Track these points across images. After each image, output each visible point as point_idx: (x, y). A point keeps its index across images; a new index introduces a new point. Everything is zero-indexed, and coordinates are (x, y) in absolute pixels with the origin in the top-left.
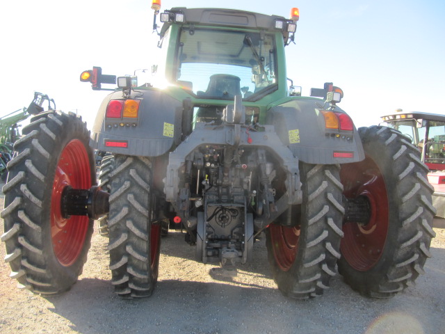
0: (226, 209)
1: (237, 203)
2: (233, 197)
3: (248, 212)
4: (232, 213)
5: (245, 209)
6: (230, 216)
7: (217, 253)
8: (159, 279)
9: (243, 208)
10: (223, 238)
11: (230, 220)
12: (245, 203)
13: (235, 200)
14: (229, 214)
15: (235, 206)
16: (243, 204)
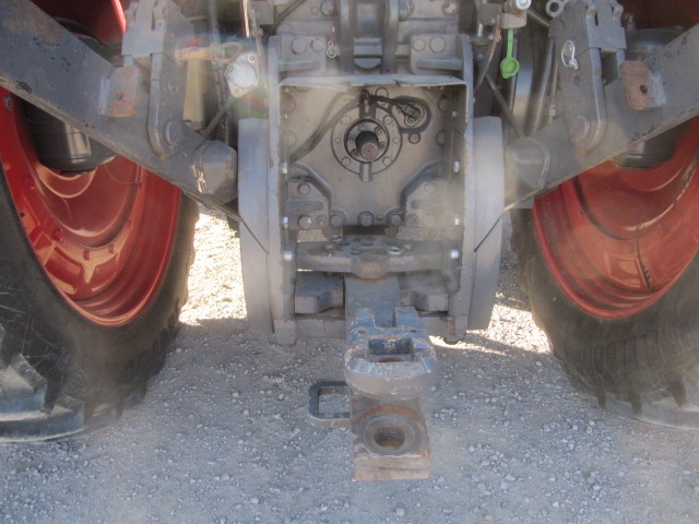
0: (374, 100)
1: (425, 69)
2: (407, 41)
3: (478, 113)
4: (400, 117)
5: (469, 99)
6: (393, 130)
7: (336, 298)
8: (189, 315)
9: (455, 93)
10: (367, 221)
11: (393, 149)
12: (468, 71)
13: (415, 57)
14: (390, 123)
15: (413, 84)
16: (458, 74)
